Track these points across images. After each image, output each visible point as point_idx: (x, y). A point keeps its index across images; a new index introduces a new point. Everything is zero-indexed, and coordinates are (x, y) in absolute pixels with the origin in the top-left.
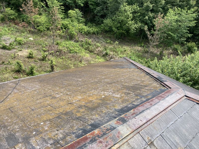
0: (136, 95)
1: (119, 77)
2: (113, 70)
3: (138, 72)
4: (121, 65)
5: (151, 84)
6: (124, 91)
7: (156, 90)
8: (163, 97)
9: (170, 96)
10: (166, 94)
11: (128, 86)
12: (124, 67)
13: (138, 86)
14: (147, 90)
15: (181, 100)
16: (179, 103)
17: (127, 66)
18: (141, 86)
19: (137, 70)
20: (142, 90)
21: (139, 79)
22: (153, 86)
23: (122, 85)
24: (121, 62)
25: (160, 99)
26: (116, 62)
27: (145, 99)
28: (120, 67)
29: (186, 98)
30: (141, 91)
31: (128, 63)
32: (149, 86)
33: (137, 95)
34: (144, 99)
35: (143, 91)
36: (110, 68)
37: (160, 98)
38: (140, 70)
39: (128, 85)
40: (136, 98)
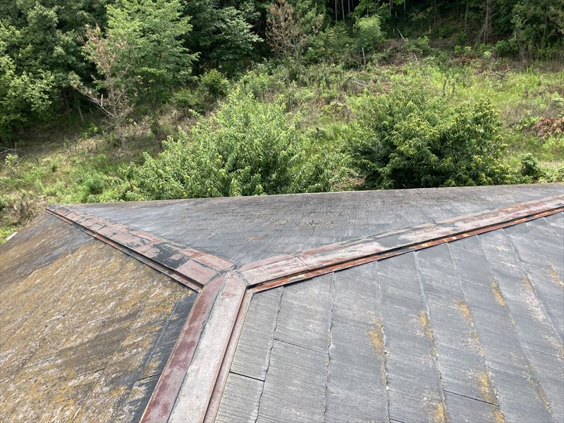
0: (112, 382)
1: (45, 314)
2: (22, 285)
3: (98, 258)
4: (44, 250)
5: (146, 295)
6: (70, 384)
7: (165, 321)
8: (192, 344)
9: (207, 326)
10: (196, 324)
11: (81, 345)
12: (55, 253)
13: (110, 329)
14: (141, 331)
15: (244, 311)
16: (241, 326)
17: (63, 245)
18: (120, 320)
19: (95, 248)
20: (125, 343)
21: (110, 290)
22: (153, 304)
23: (60, 354)
24: (41, 236)
25: (186, 359)
26: (27, 240)
27: (143, 388)
28: (42, 259)
29: (254, 294)
30: (122, 350)
31: (64, 227)
32: (141, 311)
33: (114, 383)
34: (139, 392)
35: (129, 346)
36: (10, 283)
37: (182, 356)
38: (103, 245)
39: (79, 341)
40: (116, 397)
